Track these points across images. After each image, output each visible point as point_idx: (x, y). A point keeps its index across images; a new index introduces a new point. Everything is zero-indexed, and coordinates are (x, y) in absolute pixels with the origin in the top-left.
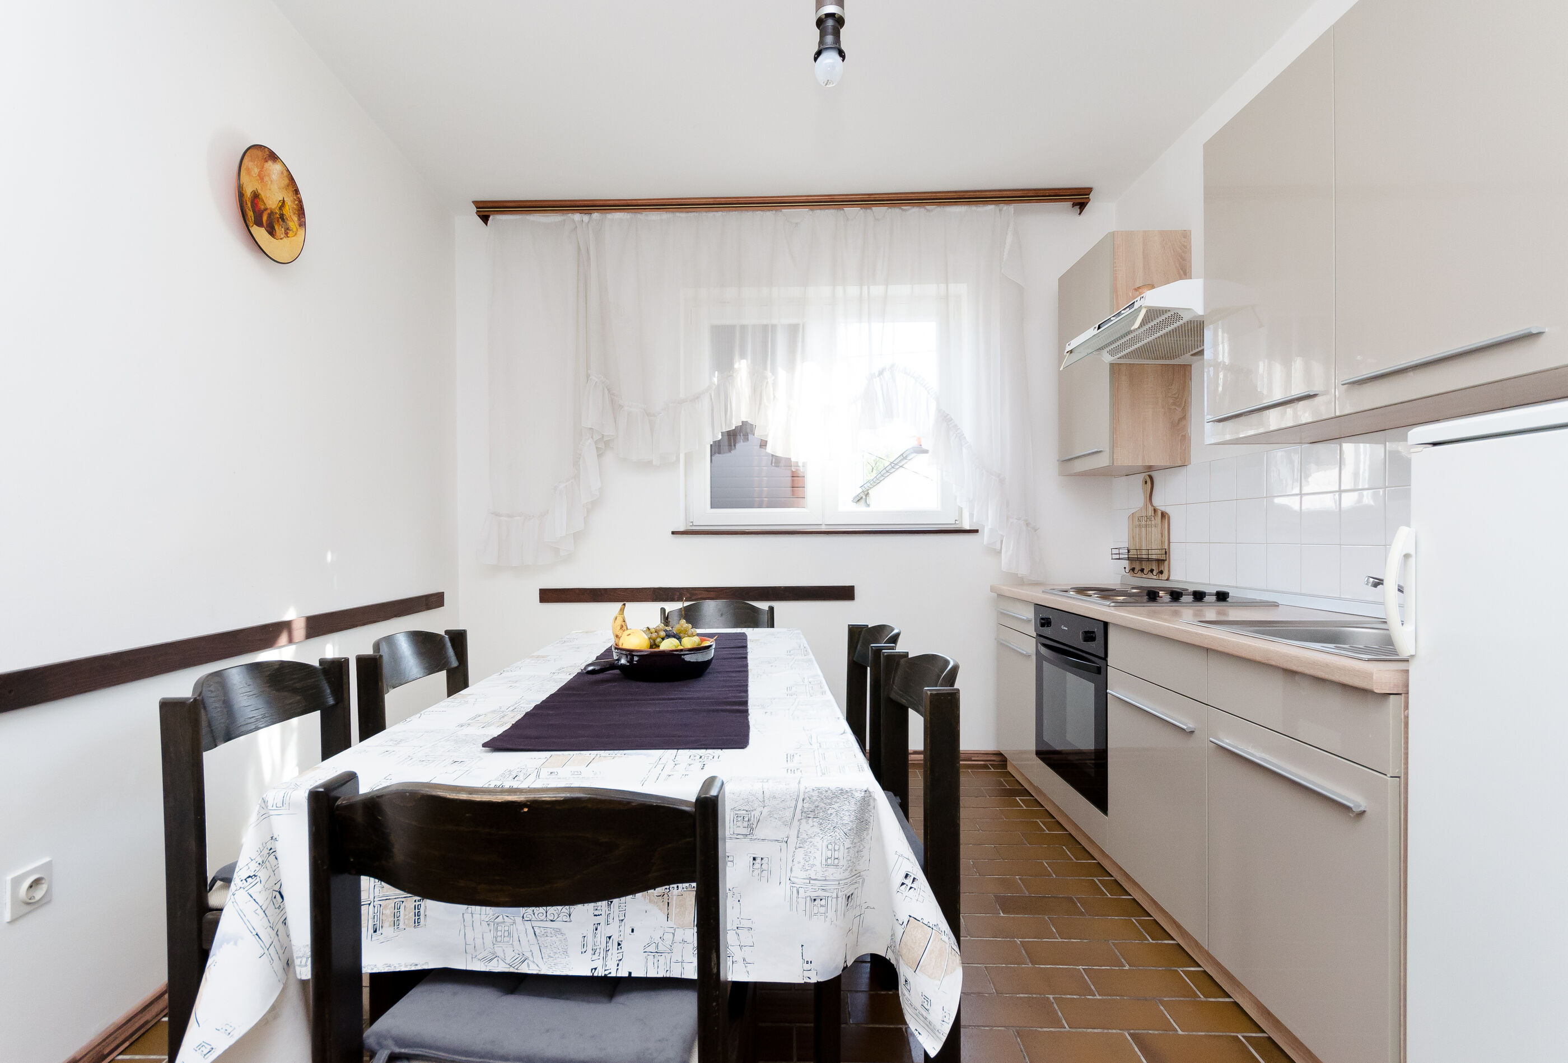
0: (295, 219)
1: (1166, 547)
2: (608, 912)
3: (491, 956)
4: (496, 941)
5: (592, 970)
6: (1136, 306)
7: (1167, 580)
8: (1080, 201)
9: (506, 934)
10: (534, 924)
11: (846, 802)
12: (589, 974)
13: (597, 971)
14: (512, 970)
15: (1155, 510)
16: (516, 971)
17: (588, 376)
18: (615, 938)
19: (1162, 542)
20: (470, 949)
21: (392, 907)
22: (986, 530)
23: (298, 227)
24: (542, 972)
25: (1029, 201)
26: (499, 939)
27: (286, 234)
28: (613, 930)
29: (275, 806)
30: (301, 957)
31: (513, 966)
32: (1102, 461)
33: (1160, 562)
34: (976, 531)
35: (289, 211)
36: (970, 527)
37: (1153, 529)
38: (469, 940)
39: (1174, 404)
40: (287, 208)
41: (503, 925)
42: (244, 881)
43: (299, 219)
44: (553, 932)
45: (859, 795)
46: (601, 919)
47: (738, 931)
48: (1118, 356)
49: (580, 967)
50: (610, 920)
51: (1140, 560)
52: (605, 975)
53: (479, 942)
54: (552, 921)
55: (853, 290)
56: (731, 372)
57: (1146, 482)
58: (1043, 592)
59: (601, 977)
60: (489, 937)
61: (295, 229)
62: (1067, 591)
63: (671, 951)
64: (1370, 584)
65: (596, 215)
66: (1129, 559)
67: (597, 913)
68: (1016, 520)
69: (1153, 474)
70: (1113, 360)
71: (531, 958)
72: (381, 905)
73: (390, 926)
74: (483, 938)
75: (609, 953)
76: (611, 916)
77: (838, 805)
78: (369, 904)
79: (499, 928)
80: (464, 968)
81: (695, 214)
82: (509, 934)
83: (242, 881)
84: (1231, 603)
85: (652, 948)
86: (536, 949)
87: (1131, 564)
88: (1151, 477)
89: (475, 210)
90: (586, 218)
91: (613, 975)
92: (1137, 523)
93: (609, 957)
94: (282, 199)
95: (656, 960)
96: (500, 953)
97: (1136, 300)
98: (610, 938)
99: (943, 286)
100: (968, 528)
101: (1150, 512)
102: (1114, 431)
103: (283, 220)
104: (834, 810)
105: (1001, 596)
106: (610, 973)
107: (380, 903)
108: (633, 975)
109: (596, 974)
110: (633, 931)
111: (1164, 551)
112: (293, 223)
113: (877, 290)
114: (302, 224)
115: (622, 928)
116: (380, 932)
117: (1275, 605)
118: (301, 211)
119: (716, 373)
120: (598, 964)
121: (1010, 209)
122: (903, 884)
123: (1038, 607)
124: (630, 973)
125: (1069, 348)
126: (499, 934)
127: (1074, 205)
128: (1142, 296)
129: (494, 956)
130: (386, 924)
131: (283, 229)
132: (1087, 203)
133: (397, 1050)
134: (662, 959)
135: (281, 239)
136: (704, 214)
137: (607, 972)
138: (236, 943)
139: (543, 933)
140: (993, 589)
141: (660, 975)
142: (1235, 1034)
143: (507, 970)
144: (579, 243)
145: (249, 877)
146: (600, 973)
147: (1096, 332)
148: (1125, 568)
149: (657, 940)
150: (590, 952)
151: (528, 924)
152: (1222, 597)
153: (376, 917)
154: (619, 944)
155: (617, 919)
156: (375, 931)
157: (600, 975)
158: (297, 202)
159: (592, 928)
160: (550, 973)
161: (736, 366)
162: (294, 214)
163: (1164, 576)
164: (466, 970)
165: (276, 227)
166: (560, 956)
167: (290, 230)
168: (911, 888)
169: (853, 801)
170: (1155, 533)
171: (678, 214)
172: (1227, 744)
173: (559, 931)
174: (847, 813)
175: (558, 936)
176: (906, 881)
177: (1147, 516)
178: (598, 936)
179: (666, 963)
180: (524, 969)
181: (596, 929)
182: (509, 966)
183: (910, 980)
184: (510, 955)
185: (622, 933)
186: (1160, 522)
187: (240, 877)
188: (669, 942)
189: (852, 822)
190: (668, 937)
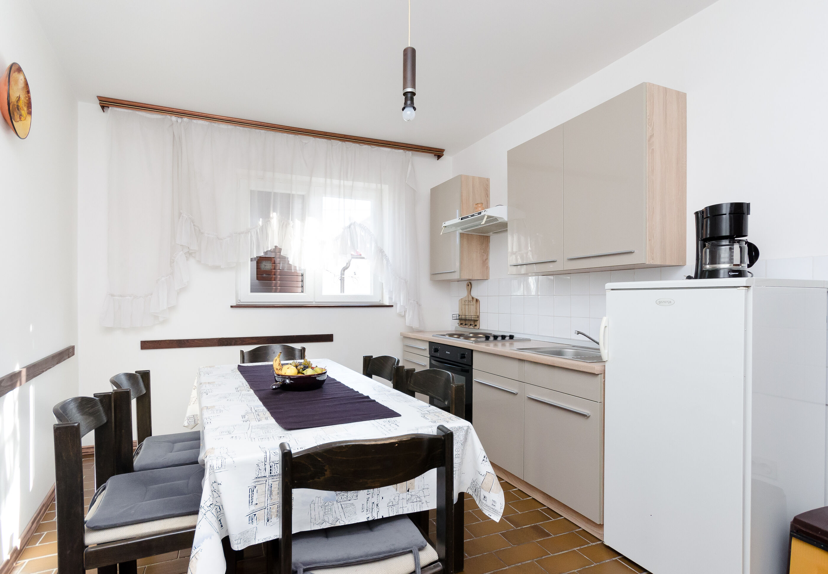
0: (25, 109)
1: (478, 314)
2: (373, 492)
3: (323, 522)
4: (325, 514)
5: (367, 518)
6: (482, 214)
7: (478, 329)
8: (439, 154)
9: (330, 510)
10: (342, 503)
11: (461, 432)
12: (367, 520)
13: (369, 518)
14: (332, 526)
15: (473, 298)
16: (334, 526)
17: (180, 214)
18: (376, 503)
19: (476, 312)
20: (313, 520)
21: (276, 508)
22: (398, 306)
23: (27, 114)
24: (346, 524)
25: (418, 151)
26: (326, 513)
27: (20, 118)
28: (375, 500)
29: (218, 468)
30: (237, 540)
31: (333, 524)
32: (456, 276)
33: (475, 321)
34: (392, 306)
35: (22, 104)
36: (389, 304)
37: (472, 306)
38: (313, 516)
39: (484, 252)
40: (21, 102)
41: (328, 506)
42: (209, 507)
43: (28, 109)
44: (350, 505)
45: (465, 428)
46: (370, 496)
47: (423, 490)
48: (465, 231)
49: (362, 518)
50: (374, 495)
51: (465, 320)
52: (373, 519)
53: (317, 516)
54: (349, 500)
55: (336, 182)
56: (269, 219)
57: (468, 285)
58: (433, 336)
59: (372, 520)
60: (322, 513)
61: (25, 116)
62: (444, 335)
63: (398, 504)
64: (576, 333)
65: (186, 119)
66: (459, 319)
67: (368, 493)
68: (413, 302)
69: (471, 282)
70: (462, 232)
71: (340, 519)
72: (271, 508)
73: (275, 517)
74: (319, 514)
75: (373, 510)
76: (374, 493)
77: (458, 433)
78: (265, 508)
79: (327, 508)
80: (309, 529)
81: (249, 129)
82: (331, 509)
83: (208, 507)
84: (515, 340)
85: (391, 504)
86: (342, 514)
87: (460, 322)
88: (470, 283)
89: (99, 102)
90: (179, 120)
91: (376, 518)
92: (464, 303)
93: (373, 512)
94: (18, 96)
95: (392, 508)
96: (327, 520)
97: (482, 211)
98: (373, 503)
99: (379, 185)
100: (388, 304)
101: (470, 299)
102: (461, 263)
103: (18, 109)
104: (457, 436)
105: (406, 337)
106: (375, 518)
107: (270, 507)
108: (384, 517)
109: (369, 520)
110: (383, 498)
111: (477, 317)
112: (24, 112)
113: (349, 183)
114: (30, 113)
115: (378, 498)
116: (271, 521)
117: (529, 340)
118: (29, 105)
119: (261, 219)
120: (369, 515)
121: (410, 153)
122: (484, 460)
123: (431, 344)
124: (383, 516)
125: (444, 225)
126: (326, 511)
127: (435, 155)
128: (485, 210)
129: (324, 521)
130: (273, 517)
131: (18, 115)
132: (442, 156)
133: (305, 567)
134: (394, 508)
135: (18, 122)
136: (254, 130)
137: (373, 518)
138: (211, 538)
139: (345, 507)
140: (401, 334)
141: (394, 515)
142: (537, 509)
143: (330, 526)
144: (174, 133)
145: (211, 505)
146: (371, 519)
147: (460, 221)
148: (458, 323)
149: (392, 500)
150: (365, 511)
151: (339, 504)
152: (511, 337)
153: (268, 514)
154: (377, 505)
155: (376, 495)
156: (268, 521)
157: (371, 520)
158: (27, 99)
159: (366, 500)
160: (350, 523)
161: (271, 216)
162: (25, 106)
163: (477, 327)
164: (311, 530)
165: (15, 113)
166: (353, 515)
167: (22, 116)
168: (486, 461)
169: (464, 431)
170: (473, 308)
171: (238, 127)
172: (533, 397)
173: (352, 504)
174: (462, 436)
175: (352, 506)
176: (484, 459)
177: (469, 300)
178: (369, 503)
179: (396, 509)
180: (338, 524)
181: (368, 500)
182: (331, 524)
183: (486, 496)
184: (331, 519)
185: (378, 500)
186: (475, 304)
187: (206, 506)
188: (397, 500)
189: (464, 439)
190: (397, 498)
